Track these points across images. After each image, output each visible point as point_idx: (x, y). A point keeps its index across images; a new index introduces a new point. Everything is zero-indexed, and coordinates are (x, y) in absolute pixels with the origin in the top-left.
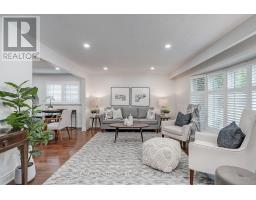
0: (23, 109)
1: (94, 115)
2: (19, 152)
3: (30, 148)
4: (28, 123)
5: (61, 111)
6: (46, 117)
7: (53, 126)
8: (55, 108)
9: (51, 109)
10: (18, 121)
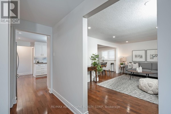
0: (96, 61)
1: (122, 66)
2: (95, 72)
3: (97, 72)
4: (97, 65)
5: (106, 63)
6: (101, 65)
7: (104, 68)
8: (105, 62)
9: (103, 62)
10: (95, 64)
